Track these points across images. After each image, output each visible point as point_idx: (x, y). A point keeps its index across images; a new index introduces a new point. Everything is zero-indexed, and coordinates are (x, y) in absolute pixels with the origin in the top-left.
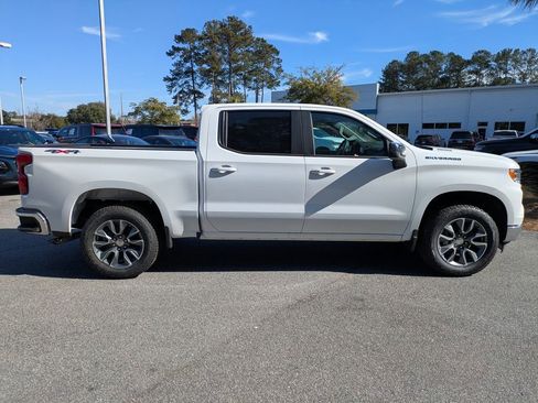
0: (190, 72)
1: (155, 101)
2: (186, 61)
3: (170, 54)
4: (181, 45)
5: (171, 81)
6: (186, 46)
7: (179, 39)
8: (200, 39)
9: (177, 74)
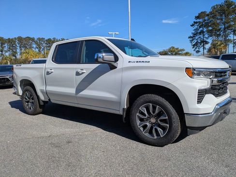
0: (202, 32)
1: (173, 48)
2: (200, 27)
3: (192, 26)
4: (198, 20)
5: (192, 38)
6: (201, 20)
7: (197, 18)
8: (208, 15)
9: (195, 35)
